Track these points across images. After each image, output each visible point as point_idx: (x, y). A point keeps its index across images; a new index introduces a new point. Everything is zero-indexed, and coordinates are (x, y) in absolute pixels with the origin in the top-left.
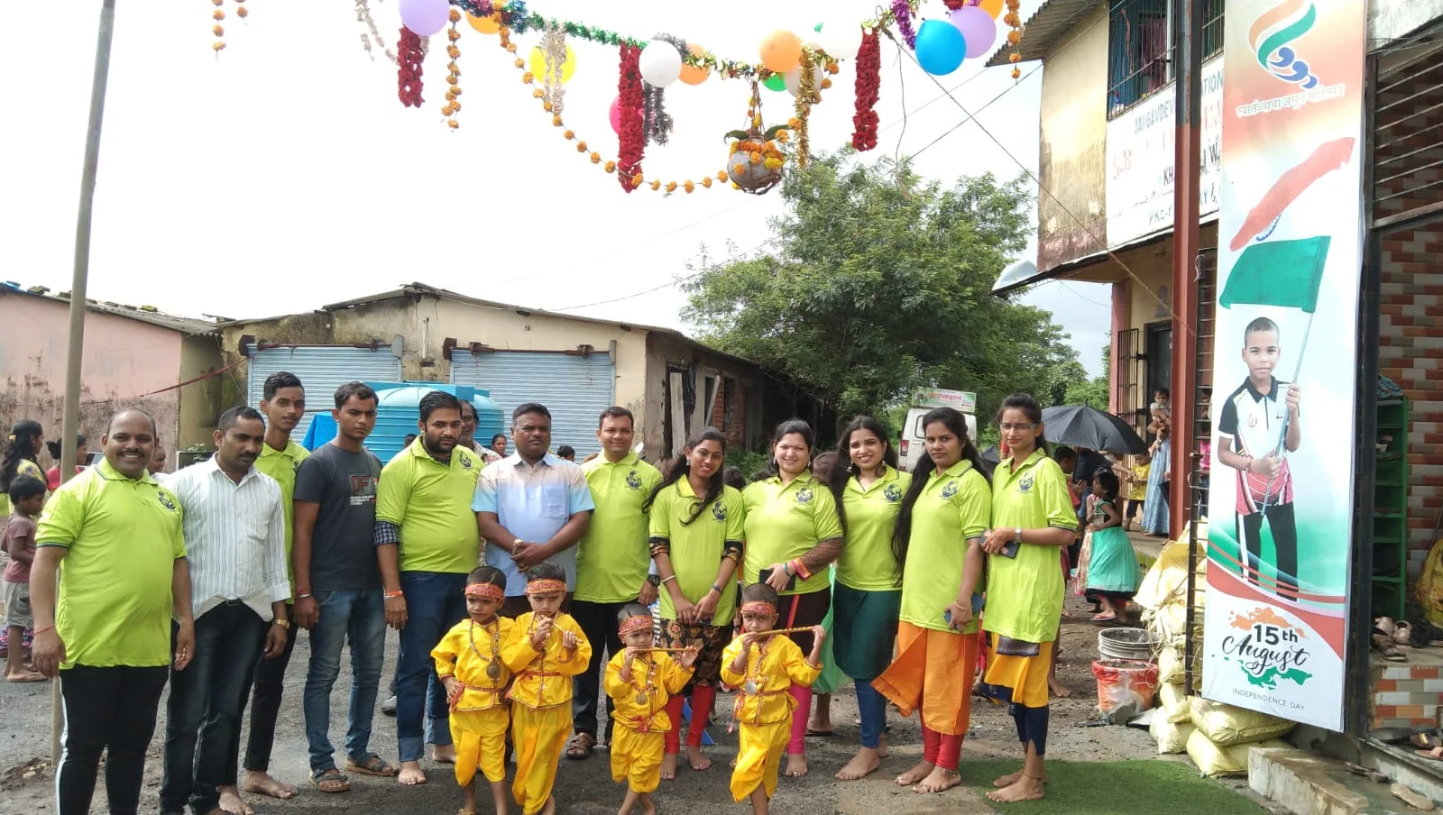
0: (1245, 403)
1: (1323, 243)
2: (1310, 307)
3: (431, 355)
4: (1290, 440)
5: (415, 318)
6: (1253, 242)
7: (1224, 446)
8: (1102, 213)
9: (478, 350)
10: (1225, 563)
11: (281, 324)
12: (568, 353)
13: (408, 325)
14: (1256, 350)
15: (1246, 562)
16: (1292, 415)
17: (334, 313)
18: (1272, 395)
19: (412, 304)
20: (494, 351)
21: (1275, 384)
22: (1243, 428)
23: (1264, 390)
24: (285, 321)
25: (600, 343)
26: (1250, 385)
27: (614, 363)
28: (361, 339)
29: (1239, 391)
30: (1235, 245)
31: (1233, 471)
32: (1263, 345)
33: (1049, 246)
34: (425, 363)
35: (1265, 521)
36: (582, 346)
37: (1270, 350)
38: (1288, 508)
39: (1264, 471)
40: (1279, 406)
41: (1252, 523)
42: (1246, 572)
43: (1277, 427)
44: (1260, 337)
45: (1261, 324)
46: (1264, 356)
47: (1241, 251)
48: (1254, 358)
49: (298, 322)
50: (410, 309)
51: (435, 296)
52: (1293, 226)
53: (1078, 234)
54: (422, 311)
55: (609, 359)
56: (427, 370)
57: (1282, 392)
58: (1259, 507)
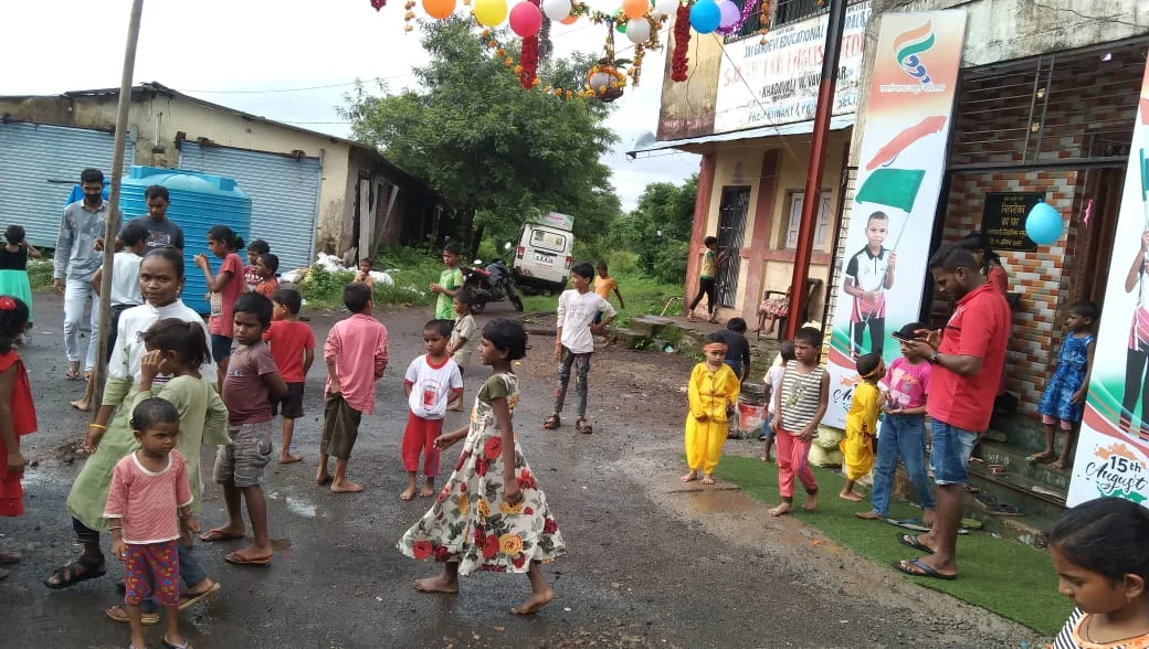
0: (863, 260)
1: (921, 174)
2: (908, 210)
3: (162, 143)
4: (887, 283)
5: (150, 112)
6: (880, 167)
7: (847, 282)
8: (713, 108)
9: (205, 144)
10: (840, 348)
11: (25, 103)
12: (283, 155)
13: (143, 117)
14: (874, 230)
15: (853, 349)
16: (890, 269)
17: (76, 99)
18: (880, 256)
19: (147, 100)
20: (218, 146)
21: (882, 250)
22: (860, 273)
23: (876, 253)
24: (29, 101)
25: (311, 151)
26: (868, 250)
27: (321, 168)
28: (101, 124)
29: (861, 252)
30: (869, 167)
31: (852, 297)
32: (878, 228)
33: (667, 124)
34: (156, 150)
35: (867, 326)
36: (296, 151)
37: (882, 231)
38: (881, 321)
39: (870, 298)
40: (883, 263)
41: (859, 328)
42: (852, 354)
43: (881, 274)
44: (878, 223)
45: (879, 215)
46: (879, 234)
47: (872, 172)
48: (872, 234)
49: (41, 103)
50: (146, 103)
51: (170, 95)
52: (904, 161)
53: (692, 120)
54: (157, 106)
55: (318, 164)
56: (158, 157)
57: (886, 255)
58: (865, 318)
